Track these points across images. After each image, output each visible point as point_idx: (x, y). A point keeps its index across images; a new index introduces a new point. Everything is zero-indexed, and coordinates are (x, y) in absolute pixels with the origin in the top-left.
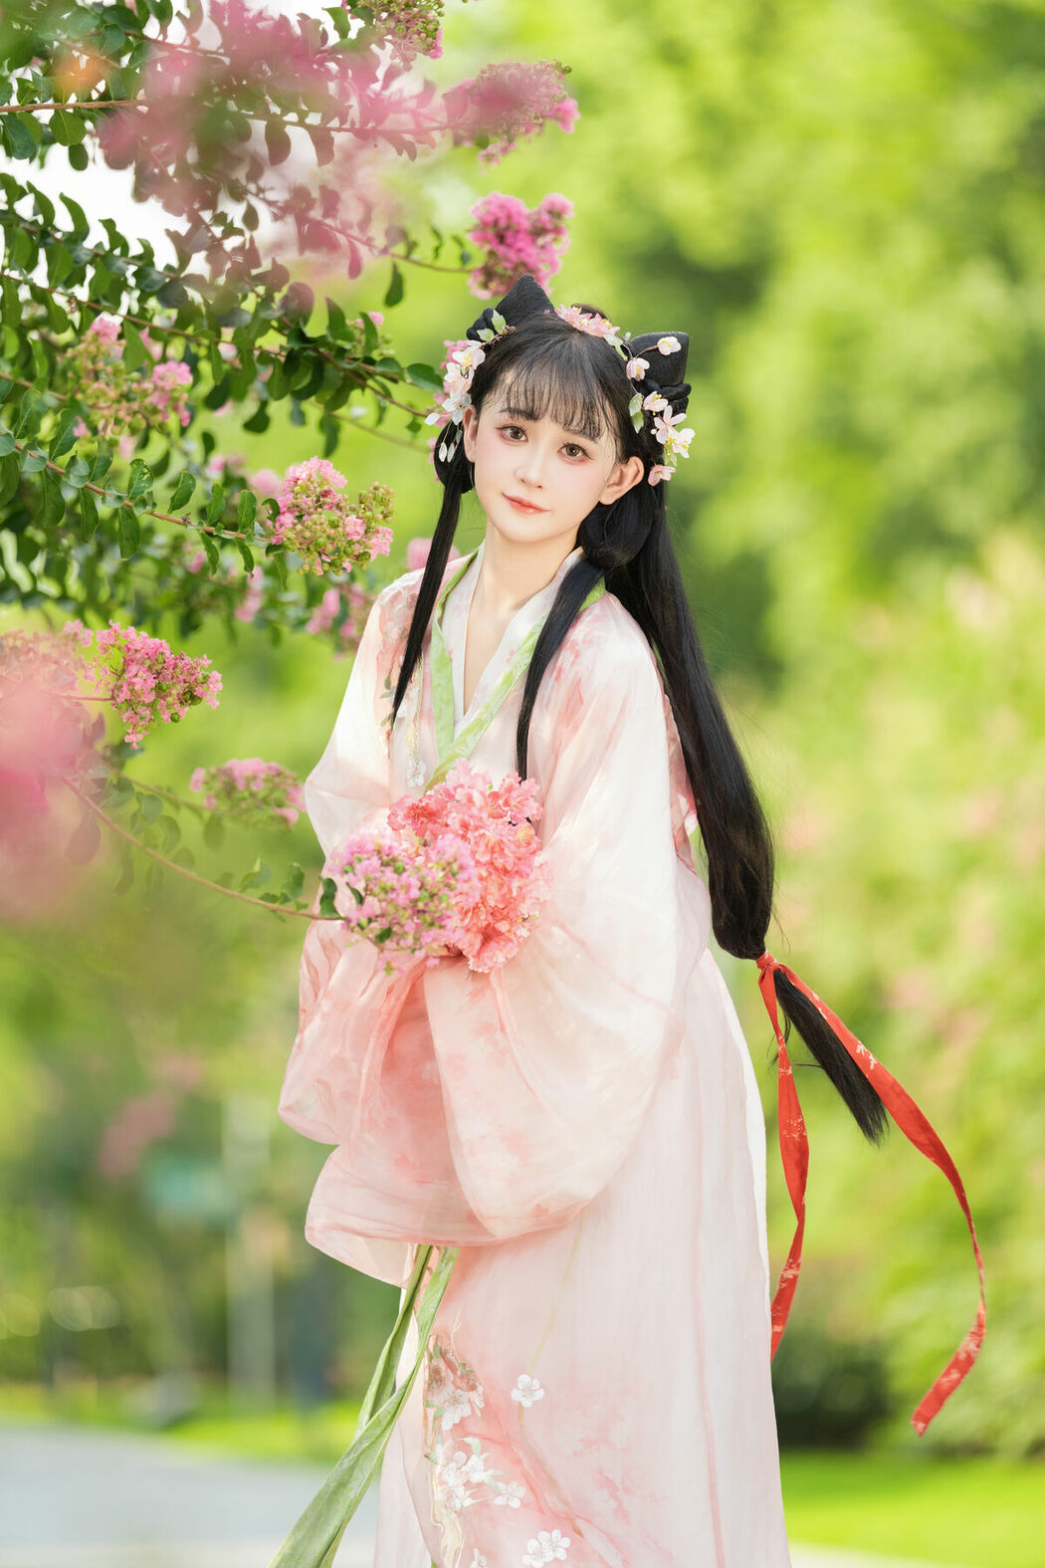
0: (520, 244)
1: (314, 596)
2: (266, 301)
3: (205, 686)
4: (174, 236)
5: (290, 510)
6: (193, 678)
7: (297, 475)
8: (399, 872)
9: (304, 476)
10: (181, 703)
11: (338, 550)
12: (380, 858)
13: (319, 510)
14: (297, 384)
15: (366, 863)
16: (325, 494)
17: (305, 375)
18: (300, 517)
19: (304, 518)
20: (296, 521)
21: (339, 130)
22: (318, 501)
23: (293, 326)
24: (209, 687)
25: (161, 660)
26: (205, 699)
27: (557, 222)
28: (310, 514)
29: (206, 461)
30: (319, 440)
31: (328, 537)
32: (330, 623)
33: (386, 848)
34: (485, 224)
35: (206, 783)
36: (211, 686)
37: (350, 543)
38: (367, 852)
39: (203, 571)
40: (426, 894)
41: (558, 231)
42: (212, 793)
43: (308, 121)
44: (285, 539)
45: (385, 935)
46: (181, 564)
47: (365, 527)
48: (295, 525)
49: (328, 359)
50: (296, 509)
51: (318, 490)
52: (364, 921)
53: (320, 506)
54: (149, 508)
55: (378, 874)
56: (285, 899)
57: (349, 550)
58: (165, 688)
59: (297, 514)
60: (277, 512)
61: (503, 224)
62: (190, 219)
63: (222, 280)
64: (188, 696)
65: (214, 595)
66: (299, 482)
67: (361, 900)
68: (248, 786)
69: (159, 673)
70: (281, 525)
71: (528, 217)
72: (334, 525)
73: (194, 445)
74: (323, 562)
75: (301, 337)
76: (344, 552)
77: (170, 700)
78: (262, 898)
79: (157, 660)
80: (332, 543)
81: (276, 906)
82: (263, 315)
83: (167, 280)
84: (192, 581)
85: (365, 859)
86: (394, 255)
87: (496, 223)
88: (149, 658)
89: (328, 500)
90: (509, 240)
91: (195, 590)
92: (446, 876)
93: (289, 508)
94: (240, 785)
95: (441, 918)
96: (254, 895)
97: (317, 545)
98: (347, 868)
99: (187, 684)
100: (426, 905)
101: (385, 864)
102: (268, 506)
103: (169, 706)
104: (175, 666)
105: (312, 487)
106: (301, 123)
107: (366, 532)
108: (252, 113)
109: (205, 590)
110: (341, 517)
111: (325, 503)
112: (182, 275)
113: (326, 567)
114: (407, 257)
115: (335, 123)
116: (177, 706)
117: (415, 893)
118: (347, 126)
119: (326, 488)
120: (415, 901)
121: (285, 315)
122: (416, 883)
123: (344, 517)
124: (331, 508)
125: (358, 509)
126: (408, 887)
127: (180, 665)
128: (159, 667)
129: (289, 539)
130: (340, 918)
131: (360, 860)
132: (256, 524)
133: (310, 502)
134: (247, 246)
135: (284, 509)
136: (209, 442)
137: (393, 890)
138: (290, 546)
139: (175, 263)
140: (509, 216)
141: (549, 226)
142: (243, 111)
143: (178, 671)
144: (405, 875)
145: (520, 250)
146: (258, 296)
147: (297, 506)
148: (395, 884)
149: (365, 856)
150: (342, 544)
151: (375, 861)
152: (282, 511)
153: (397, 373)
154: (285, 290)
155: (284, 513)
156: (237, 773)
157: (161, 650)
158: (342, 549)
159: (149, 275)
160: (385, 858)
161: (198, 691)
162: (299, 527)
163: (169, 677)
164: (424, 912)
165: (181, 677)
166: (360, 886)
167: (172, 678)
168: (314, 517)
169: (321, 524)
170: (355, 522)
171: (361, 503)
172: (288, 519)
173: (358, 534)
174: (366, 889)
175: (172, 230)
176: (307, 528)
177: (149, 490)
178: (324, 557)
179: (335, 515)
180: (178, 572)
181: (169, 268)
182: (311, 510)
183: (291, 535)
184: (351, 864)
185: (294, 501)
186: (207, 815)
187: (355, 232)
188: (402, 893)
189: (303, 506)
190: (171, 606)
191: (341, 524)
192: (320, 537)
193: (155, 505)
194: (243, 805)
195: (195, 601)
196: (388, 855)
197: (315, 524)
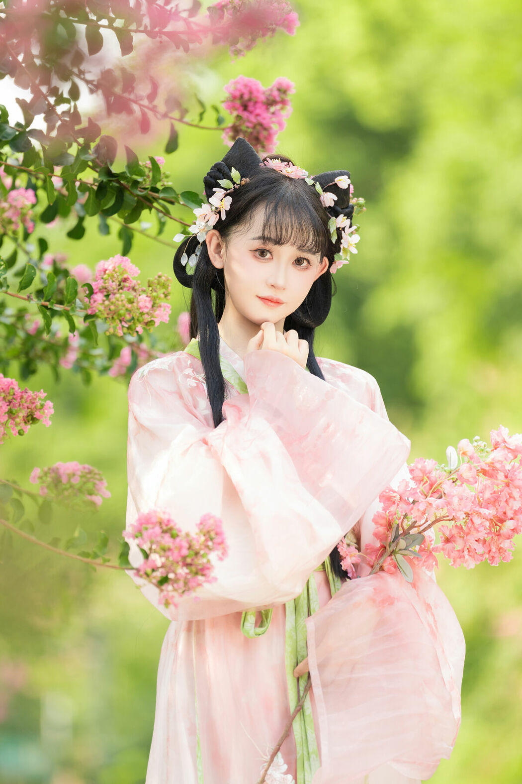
0: (258, 111)
1: (114, 352)
2: (84, 148)
3: (42, 411)
4: (22, 103)
5: (101, 291)
6: (33, 406)
7: (106, 267)
8: (174, 537)
9: (110, 268)
10: (25, 422)
11: (133, 319)
12: (161, 528)
13: (121, 291)
14: (106, 205)
15: (151, 531)
16: (125, 280)
17: (111, 199)
18: (107, 296)
19: (110, 296)
20: (105, 298)
21: (136, 31)
22: (120, 285)
23: (103, 166)
24: (44, 412)
25: (12, 392)
26: (41, 419)
27: (283, 96)
28: (114, 294)
29: (41, 258)
30: (120, 244)
31: (127, 310)
32: (124, 370)
33: (166, 521)
34: (234, 97)
35: (41, 478)
36: (46, 411)
37: (142, 314)
38: (152, 523)
39: (39, 332)
40: (192, 553)
41: (284, 102)
42: (44, 485)
43: (115, 25)
44: (97, 311)
45: (164, 581)
46: (23, 329)
47: (152, 303)
48: (104, 301)
49: (127, 189)
50: (105, 290)
51: (120, 278)
52: (149, 571)
53: (121, 289)
54: (4, 289)
55: (159, 539)
56: (96, 556)
57: (141, 319)
58: (14, 412)
59: (105, 293)
60: (92, 292)
61: (246, 97)
62: (32, 92)
63: (54, 134)
64: (30, 418)
65: (45, 350)
66: (107, 272)
67: (147, 556)
68: (69, 480)
69: (10, 402)
70: (95, 301)
71: (264, 93)
72: (131, 302)
73: (33, 247)
74: (123, 327)
75: (109, 173)
76: (138, 320)
77: (18, 420)
78: (80, 554)
79: (9, 393)
80: (129, 314)
81: (89, 560)
82: (83, 158)
83: (17, 133)
84: (31, 339)
85: (151, 528)
86: (171, 118)
87: (242, 96)
88: (4, 392)
89: (127, 284)
90: (251, 108)
91: (33, 346)
92: (206, 540)
93: (100, 290)
94: (64, 480)
95: (202, 570)
96: (73, 553)
97: (119, 315)
98: (138, 534)
99: (29, 410)
100: (192, 560)
101: (165, 532)
102: (86, 288)
103: (17, 425)
104: (22, 397)
105: (115, 275)
106: (110, 26)
107: (153, 306)
108: (77, 19)
109: (40, 346)
110: (135, 296)
111: (124, 286)
112: (28, 130)
113: (125, 330)
114: (181, 120)
115: (133, 27)
116: (23, 424)
117: (185, 552)
118: (142, 28)
119: (125, 276)
120: (184, 558)
121: (98, 158)
122: (186, 545)
123: (137, 296)
124: (129, 290)
125: (147, 290)
126: (181, 548)
127: (25, 396)
128: (10, 398)
129: (100, 311)
130: (132, 569)
131: (146, 529)
132: (77, 300)
133: (114, 285)
134: (72, 111)
135: (97, 290)
136: (43, 245)
137: (170, 549)
138: (100, 316)
139: (23, 122)
140: (251, 92)
141: (278, 99)
142: (71, 18)
143: (23, 401)
144: (178, 540)
145: (258, 115)
146: (79, 144)
147: (106, 288)
148: (171, 545)
149: (150, 526)
150: (136, 314)
151: (158, 530)
152: (95, 291)
153: (173, 197)
154: (98, 140)
155: (96, 293)
156: (62, 471)
157: (12, 386)
158: (136, 318)
159: (5, 129)
160: (165, 528)
161: (37, 414)
162: (107, 303)
163: (17, 405)
164: (191, 565)
165: (26, 405)
166: (146, 547)
167: (20, 405)
168: (118, 296)
169: (122, 301)
170: (145, 300)
171: (149, 286)
172: (99, 297)
173: (147, 308)
174: (151, 549)
175: (21, 98)
176: (112, 303)
177: (4, 276)
178: (124, 324)
179: (132, 295)
180: (21, 334)
181: (18, 125)
182: (115, 291)
183: (101, 308)
184: (140, 531)
185: (103, 285)
186: (40, 500)
187: (145, 102)
188: (176, 552)
189: (110, 288)
190: (16, 357)
191: (135, 300)
192: (121, 309)
193: (8, 286)
194: (66, 493)
195: (32, 354)
196: (167, 525)
197: (118, 300)
